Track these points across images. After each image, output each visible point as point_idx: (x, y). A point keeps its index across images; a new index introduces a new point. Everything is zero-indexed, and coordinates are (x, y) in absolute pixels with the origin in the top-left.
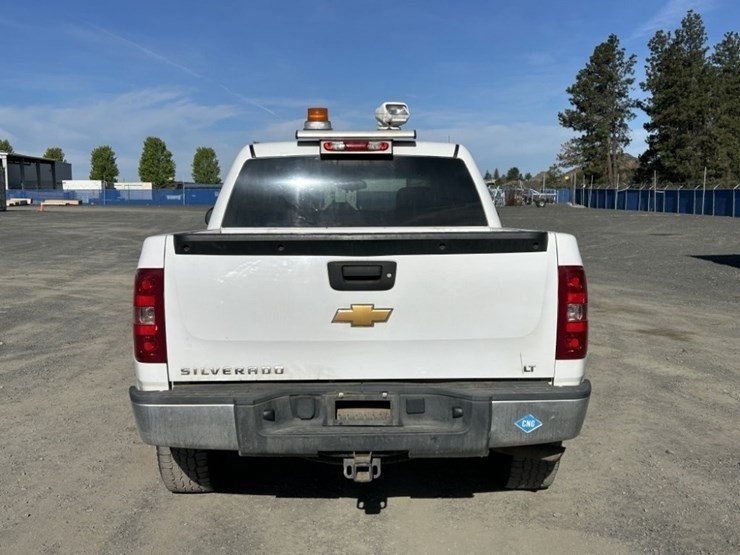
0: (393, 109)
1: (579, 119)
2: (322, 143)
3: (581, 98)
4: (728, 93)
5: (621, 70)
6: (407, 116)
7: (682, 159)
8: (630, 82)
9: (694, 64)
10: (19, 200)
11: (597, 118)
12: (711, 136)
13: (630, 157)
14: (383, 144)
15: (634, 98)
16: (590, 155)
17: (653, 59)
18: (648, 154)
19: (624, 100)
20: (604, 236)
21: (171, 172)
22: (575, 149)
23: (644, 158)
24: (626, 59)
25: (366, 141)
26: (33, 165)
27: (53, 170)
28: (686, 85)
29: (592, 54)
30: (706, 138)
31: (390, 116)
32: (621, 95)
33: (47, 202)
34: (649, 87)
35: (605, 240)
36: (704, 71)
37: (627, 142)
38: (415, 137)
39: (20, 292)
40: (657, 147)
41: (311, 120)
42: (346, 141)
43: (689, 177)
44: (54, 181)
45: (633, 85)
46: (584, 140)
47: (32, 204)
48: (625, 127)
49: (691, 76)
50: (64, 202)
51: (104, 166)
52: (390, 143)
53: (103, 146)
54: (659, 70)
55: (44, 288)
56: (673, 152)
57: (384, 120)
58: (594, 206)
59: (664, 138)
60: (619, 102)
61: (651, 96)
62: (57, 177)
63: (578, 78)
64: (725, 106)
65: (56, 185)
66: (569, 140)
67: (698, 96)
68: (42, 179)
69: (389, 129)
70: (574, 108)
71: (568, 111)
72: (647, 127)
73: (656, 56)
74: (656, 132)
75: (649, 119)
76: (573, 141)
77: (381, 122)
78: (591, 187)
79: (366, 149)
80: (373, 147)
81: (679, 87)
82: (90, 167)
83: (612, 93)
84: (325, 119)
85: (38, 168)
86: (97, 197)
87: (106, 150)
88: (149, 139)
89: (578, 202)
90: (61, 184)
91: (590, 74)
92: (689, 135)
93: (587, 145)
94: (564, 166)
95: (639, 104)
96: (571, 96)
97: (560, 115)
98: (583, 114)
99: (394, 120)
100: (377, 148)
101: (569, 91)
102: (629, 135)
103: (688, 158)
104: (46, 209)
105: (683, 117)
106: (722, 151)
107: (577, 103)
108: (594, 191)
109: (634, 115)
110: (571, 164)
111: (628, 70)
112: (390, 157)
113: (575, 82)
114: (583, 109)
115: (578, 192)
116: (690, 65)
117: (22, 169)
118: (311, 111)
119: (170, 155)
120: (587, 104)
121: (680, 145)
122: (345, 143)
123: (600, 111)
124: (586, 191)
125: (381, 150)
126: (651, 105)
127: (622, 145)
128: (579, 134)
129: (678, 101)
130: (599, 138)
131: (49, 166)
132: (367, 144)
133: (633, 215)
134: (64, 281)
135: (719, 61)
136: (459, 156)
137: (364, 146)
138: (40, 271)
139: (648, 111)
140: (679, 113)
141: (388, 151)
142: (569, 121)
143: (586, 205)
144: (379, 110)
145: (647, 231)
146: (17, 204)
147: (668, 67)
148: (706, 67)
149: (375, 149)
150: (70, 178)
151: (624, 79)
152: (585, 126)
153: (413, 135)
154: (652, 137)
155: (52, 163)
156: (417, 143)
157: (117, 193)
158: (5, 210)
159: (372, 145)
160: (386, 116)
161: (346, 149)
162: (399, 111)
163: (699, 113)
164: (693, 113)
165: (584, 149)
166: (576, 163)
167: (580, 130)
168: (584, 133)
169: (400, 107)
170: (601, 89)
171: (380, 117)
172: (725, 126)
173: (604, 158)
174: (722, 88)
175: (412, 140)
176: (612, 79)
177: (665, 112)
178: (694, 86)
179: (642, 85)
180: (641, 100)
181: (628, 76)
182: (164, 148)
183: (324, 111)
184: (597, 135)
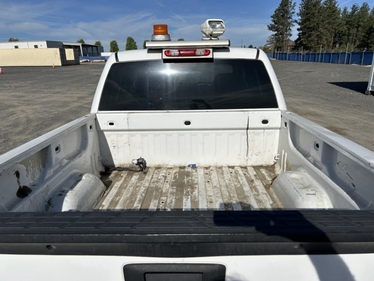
0: (213, 24)
1: (275, 27)
2: (164, 51)
3: (276, 19)
4: (328, 16)
5: (290, 8)
6: (223, 30)
7: (310, 41)
8: (293, 13)
9: (317, 6)
10: (85, 60)
11: (281, 27)
12: (321, 32)
13: (291, 41)
14: (206, 51)
15: (294, 19)
16: (278, 41)
17: (302, 4)
18: (298, 39)
19: (291, 20)
20: (288, 73)
22: (273, 38)
23: (296, 41)
24: (292, 4)
25: (194, 49)
26: (91, 48)
27: (97, 49)
28: (314, 14)
29: (280, 3)
30: (319, 33)
31: (211, 29)
32: (290, 18)
33: (95, 61)
34: (300, 15)
35: (288, 74)
36: (320, 8)
37: (291, 35)
38: (229, 45)
39: (65, 104)
40: (301, 37)
41: (156, 34)
42: (180, 49)
43: (312, 47)
45: (294, 14)
46: (276, 35)
47: (90, 62)
48: (291, 30)
49: (315, 10)
50: (100, 61)
51: (114, 47)
52: (211, 50)
53: (113, 40)
54: (304, 8)
55: (76, 102)
56: (307, 39)
57: (207, 33)
58: (279, 59)
59: (304, 33)
60: (289, 21)
61: (300, 18)
62: (99, 52)
63: (275, 12)
64: (327, 21)
65: (99, 54)
66: (271, 35)
67: (317, 18)
68: (94, 53)
69: (211, 39)
70: (273, 23)
71: (271, 25)
72: (298, 29)
73: (303, 3)
74: (301, 32)
75: (299, 27)
76: (272, 35)
77: (205, 34)
78: (278, 52)
79: (194, 55)
80: (199, 54)
81: (311, 14)
82: (110, 48)
83: (287, 17)
84: (165, 33)
87: (115, 41)
88: (128, 38)
89: (274, 58)
90: (100, 54)
91: (279, 10)
92: (313, 32)
93: (277, 37)
94: (268, 44)
95: (296, 21)
96: (272, 19)
97: (268, 26)
98: (276, 25)
99: (214, 33)
100: (203, 53)
101: (272, 17)
102: (292, 33)
103: (312, 41)
104: (93, 63)
105: (312, 25)
106: (324, 38)
107: (274, 21)
108: (280, 53)
109: (293, 25)
110: (271, 44)
111: (293, 8)
112: (211, 60)
113: (274, 13)
114: (276, 24)
115: (274, 54)
116: (315, 6)
117: (87, 49)
118: (156, 27)
119: (136, 43)
120: (277, 22)
121: (310, 36)
122: (179, 51)
123: (282, 24)
124: (277, 54)
125: (204, 55)
126: (300, 21)
127: (289, 37)
128: (274, 33)
129: (310, 20)
130: (281, 34)
131: (96, 48)
132: (195, 51)
133: (295, 63)
134: (85, 97)
135: (326, 4)
136: (260, 58)
137: (193, 52)
138: (78, 92)
139: (299, 24)
140: (310, 24)
141: (210, 56)
142: (271, 28)
143: (277, 59)
144: (204, 25)
145: (302, 70)
146: (85, 62)
147: (307, 7)
148: (321, 7)
149: (200, 55)
150: (103, 52)
151: (291, 12)
152: (277, 30)
153: (228, 43)
154: (300, 33)
155: (97, 47)
156: (230, 49)
158: (79, 64)
159: (198, 52)
160: (208, 29)
161: (180, 55)
162: (218, 26)
163: (317, 24)
164: (315, 24)
165: (276, 38)
166: (273, 43)
167: (275, 31)
168: (276, 32)
169: (219, 22)
170: (283, 16)
171: (204, 30)
172: (327, 29)
173: (283, 42)
174: (326, 15)
175: (227, 46)
176: (287, 12)
177: (305, 24)
178: (316, 14)
179: (298, 14)
180: (297, 20)
181: (293, 11)
182: (133, 41)
183: (165, 27)
184: (280, 33)
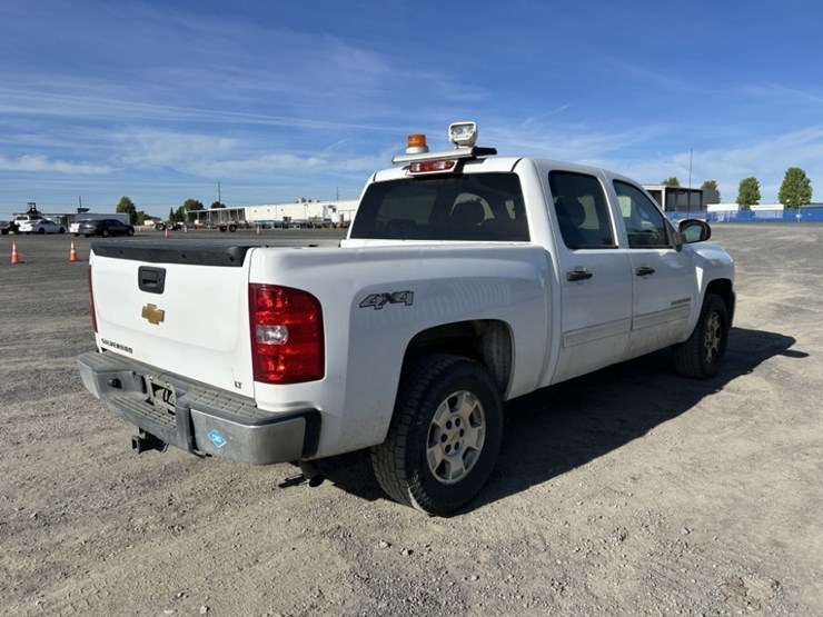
14: (448, 163)
21: (809, 195)
26: (686, 194)
27: (701, 197)
44: (701, 206)
51: (749, 193)
52: (456, 162)
53: (749, 177)
62: (705, 202)
68: (692, 203)
69: (457, 149)
85: (689, 197)
86: (734, 216)
87: (752, 180)
90: (706, 207)
99: (456, 139)
100: (443, 167)
117: (676, 197)
119: (809, 181)
125: (446, 169)
131: (700, 194)
141: (452, 170)
149: (441, 168)
150: (716, 203)
155: (704, 192)
157: (753, 213)
162: (465, 130)
182: (804, 176)
